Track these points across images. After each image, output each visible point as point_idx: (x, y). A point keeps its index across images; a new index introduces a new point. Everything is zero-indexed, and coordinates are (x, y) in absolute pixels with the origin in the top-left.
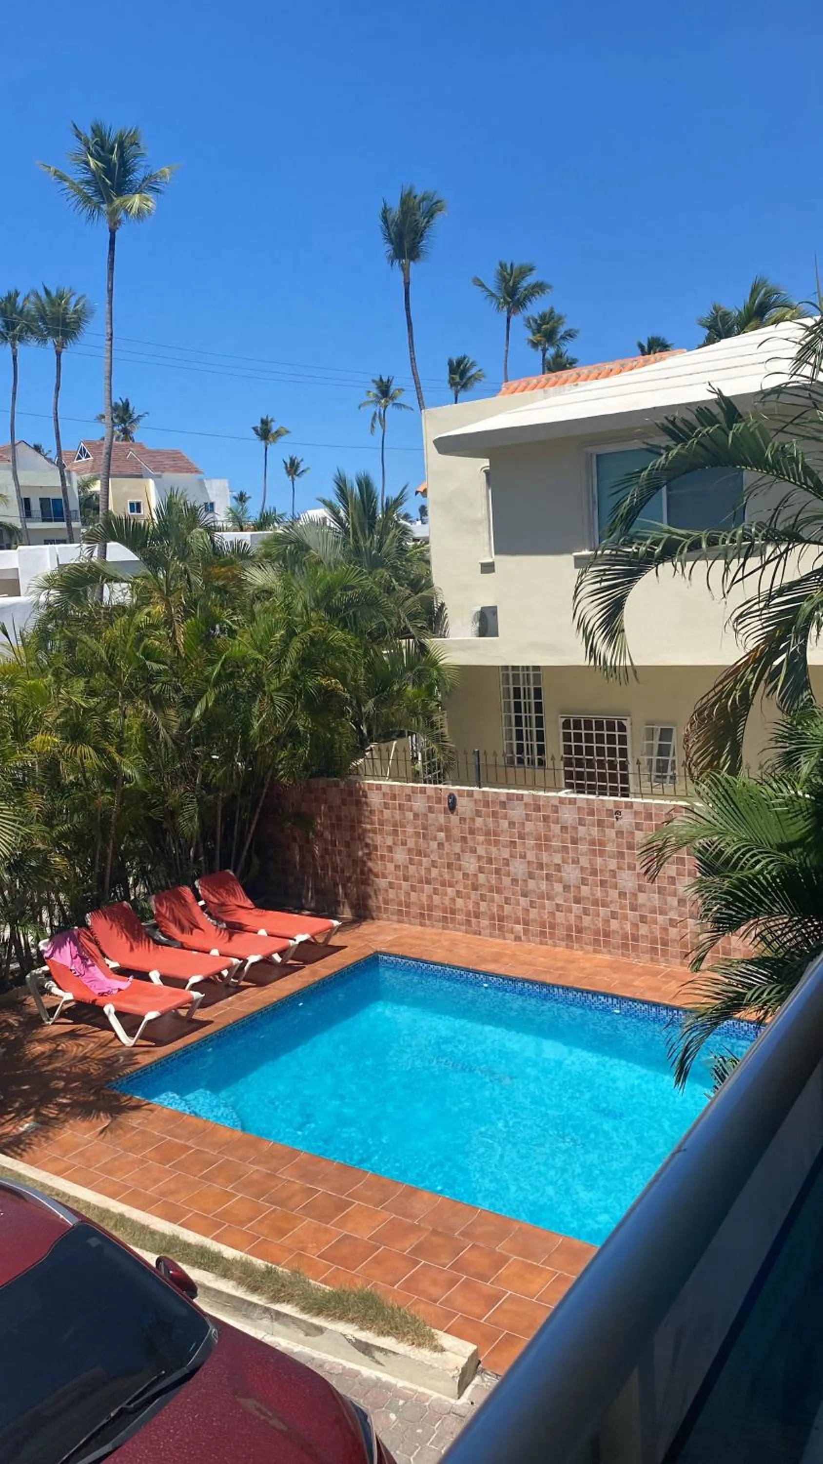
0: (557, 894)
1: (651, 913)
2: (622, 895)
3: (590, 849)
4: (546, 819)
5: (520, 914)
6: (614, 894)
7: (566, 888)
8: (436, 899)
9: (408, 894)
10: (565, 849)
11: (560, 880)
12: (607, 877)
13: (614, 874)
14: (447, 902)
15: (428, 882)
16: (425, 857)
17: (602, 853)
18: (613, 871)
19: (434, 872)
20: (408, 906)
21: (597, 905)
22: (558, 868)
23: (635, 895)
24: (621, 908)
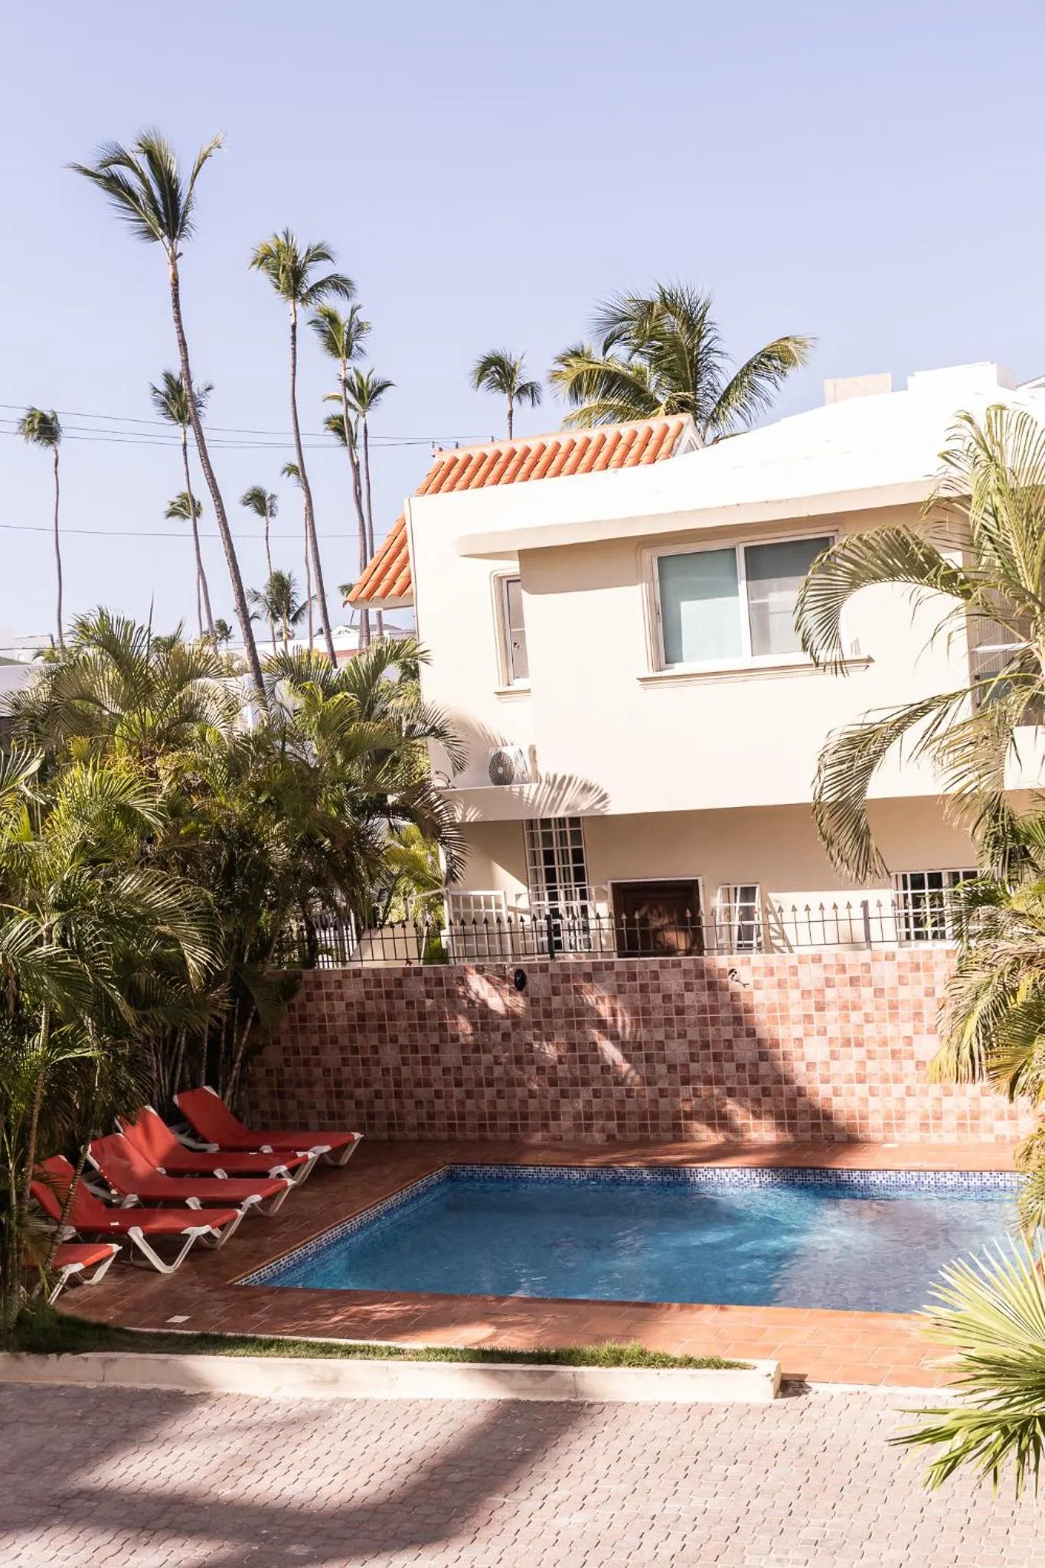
0: (661, 1077)
1: (774, 1083)
2: (740, 1067)
3: (699, 1019)
4: (643, 988)
5: (614, 1108)
6: (729, 1067)
7: (672, 1068)
8: (502, 1105)
9: (461, 1103)
10: (669, 1022)
11: (664, 1060)
12: (721, 1048)
13: (729, 1044)
14: (516, 1106)
15: (490, 1084)
16: (484, 1052)
17: (714, 1021)
18: (728, 1040)
19: (498, 1071)
20: (462, 1117)
21: (711, 1083)
22: (661, 1046)
23: (755, 1065)
24: (739, 1084)
